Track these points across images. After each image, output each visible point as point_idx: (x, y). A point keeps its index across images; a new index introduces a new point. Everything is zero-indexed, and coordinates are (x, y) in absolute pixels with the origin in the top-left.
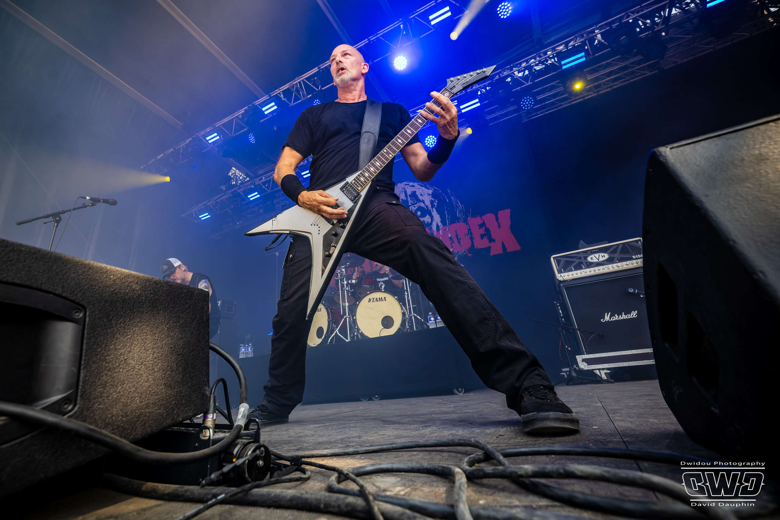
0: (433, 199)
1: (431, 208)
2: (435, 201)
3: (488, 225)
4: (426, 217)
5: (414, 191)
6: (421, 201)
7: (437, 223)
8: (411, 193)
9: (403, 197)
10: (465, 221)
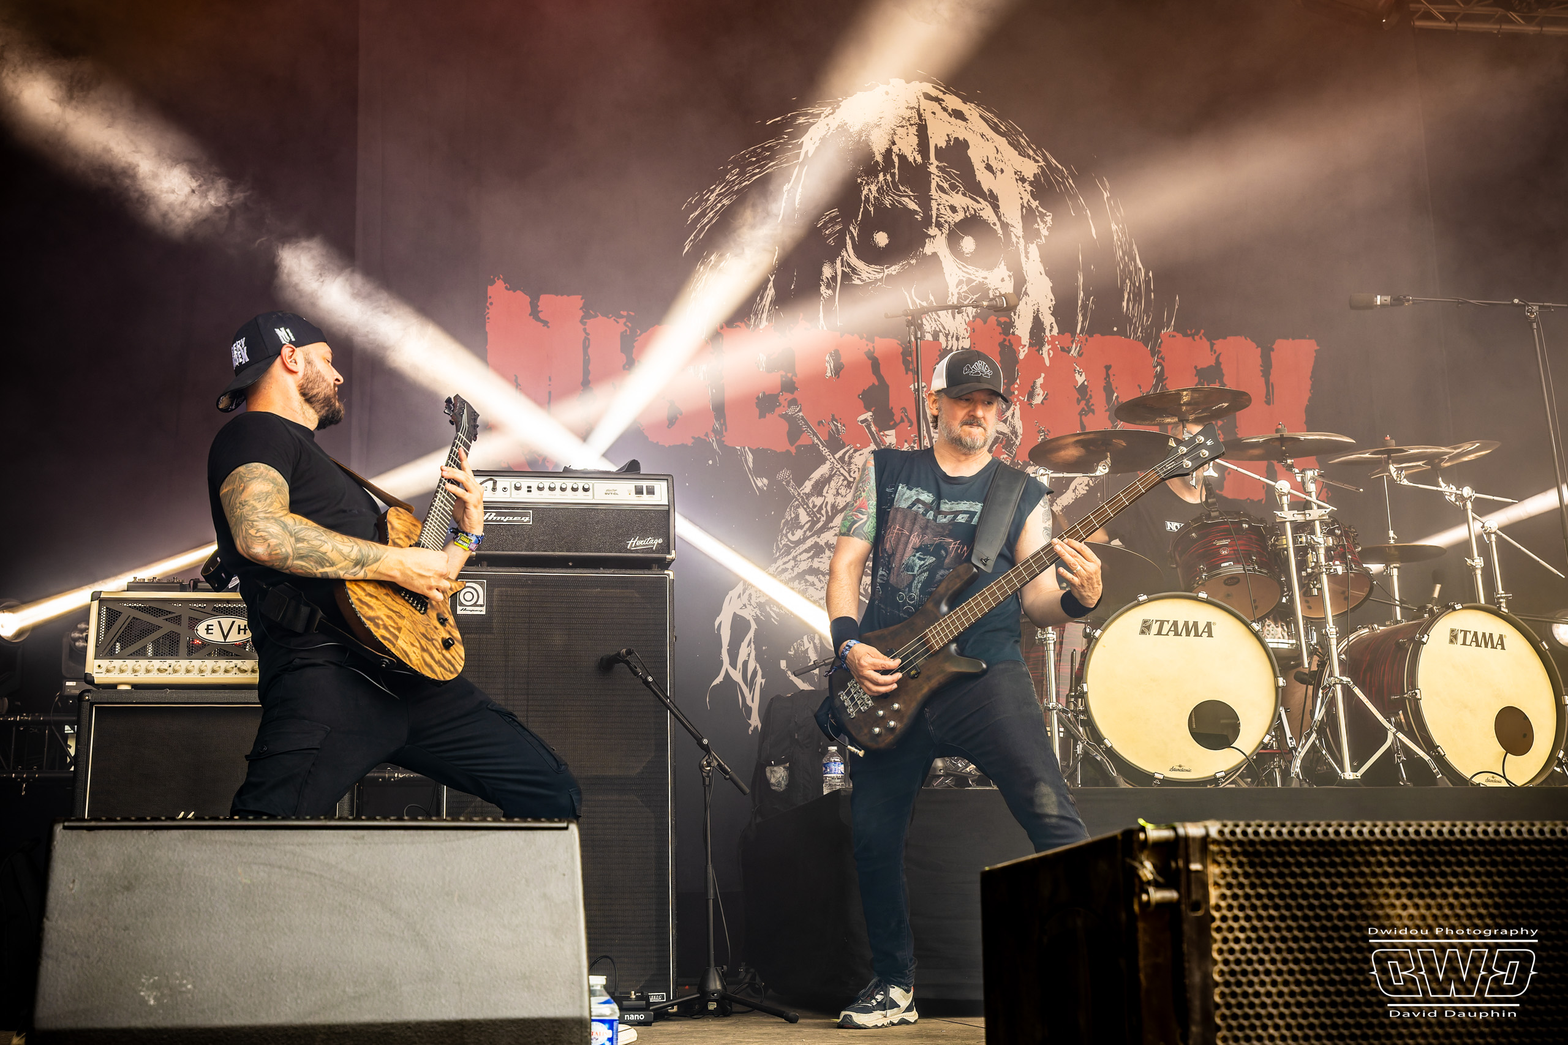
0: (1035, 204)
1: (1022, 241)
2: (1042, 216)
5: (961, 138)
6: (982, 194)
7: (1038, 311)
8: (948, 142)
9: (908, 146)
10: (1151, 338)
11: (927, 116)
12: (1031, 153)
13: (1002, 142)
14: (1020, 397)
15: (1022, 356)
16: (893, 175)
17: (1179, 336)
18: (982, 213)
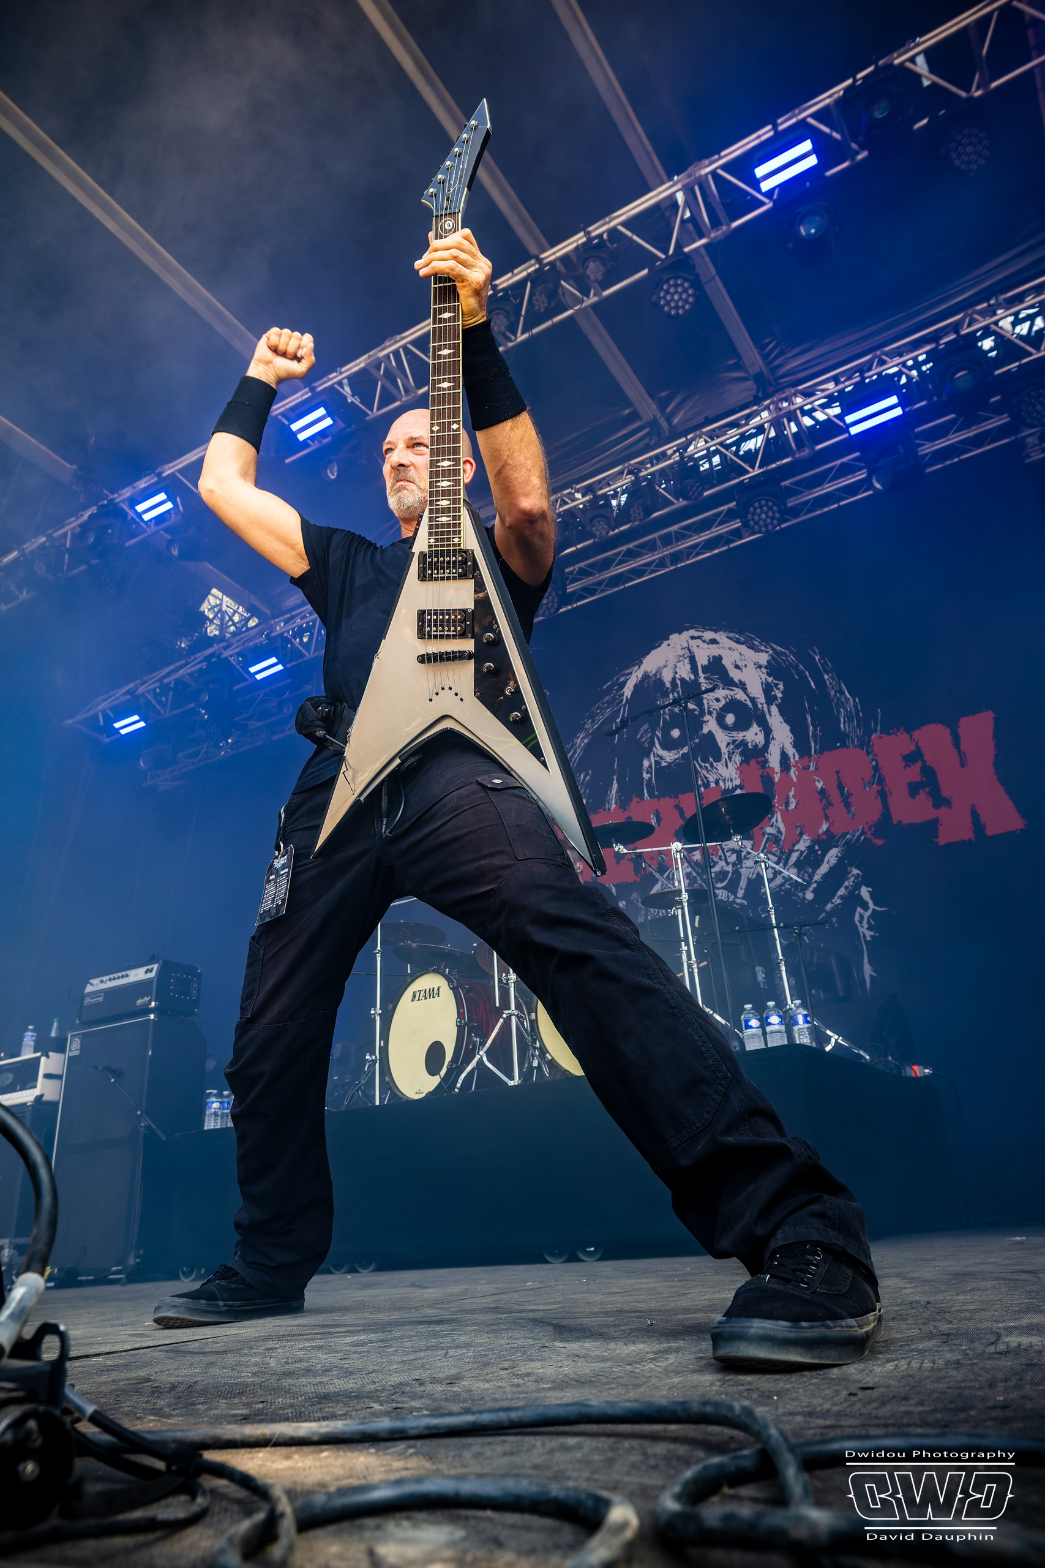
0: (770, 679)
2: (776, 685)
3: (930, 759)
4: (751, 729)
5: (717, 655)
6: (735, 685)
7: (783, 747)
8: (709, 660)
9: (685, 671)
10: (865, 744)
11: (694, 649)
12: (763, 648)
13: (743, 648)
14: (780, 807)
15: (776, 780)
16: (678, 693)
17: (885, 736)
18: (736, 697)
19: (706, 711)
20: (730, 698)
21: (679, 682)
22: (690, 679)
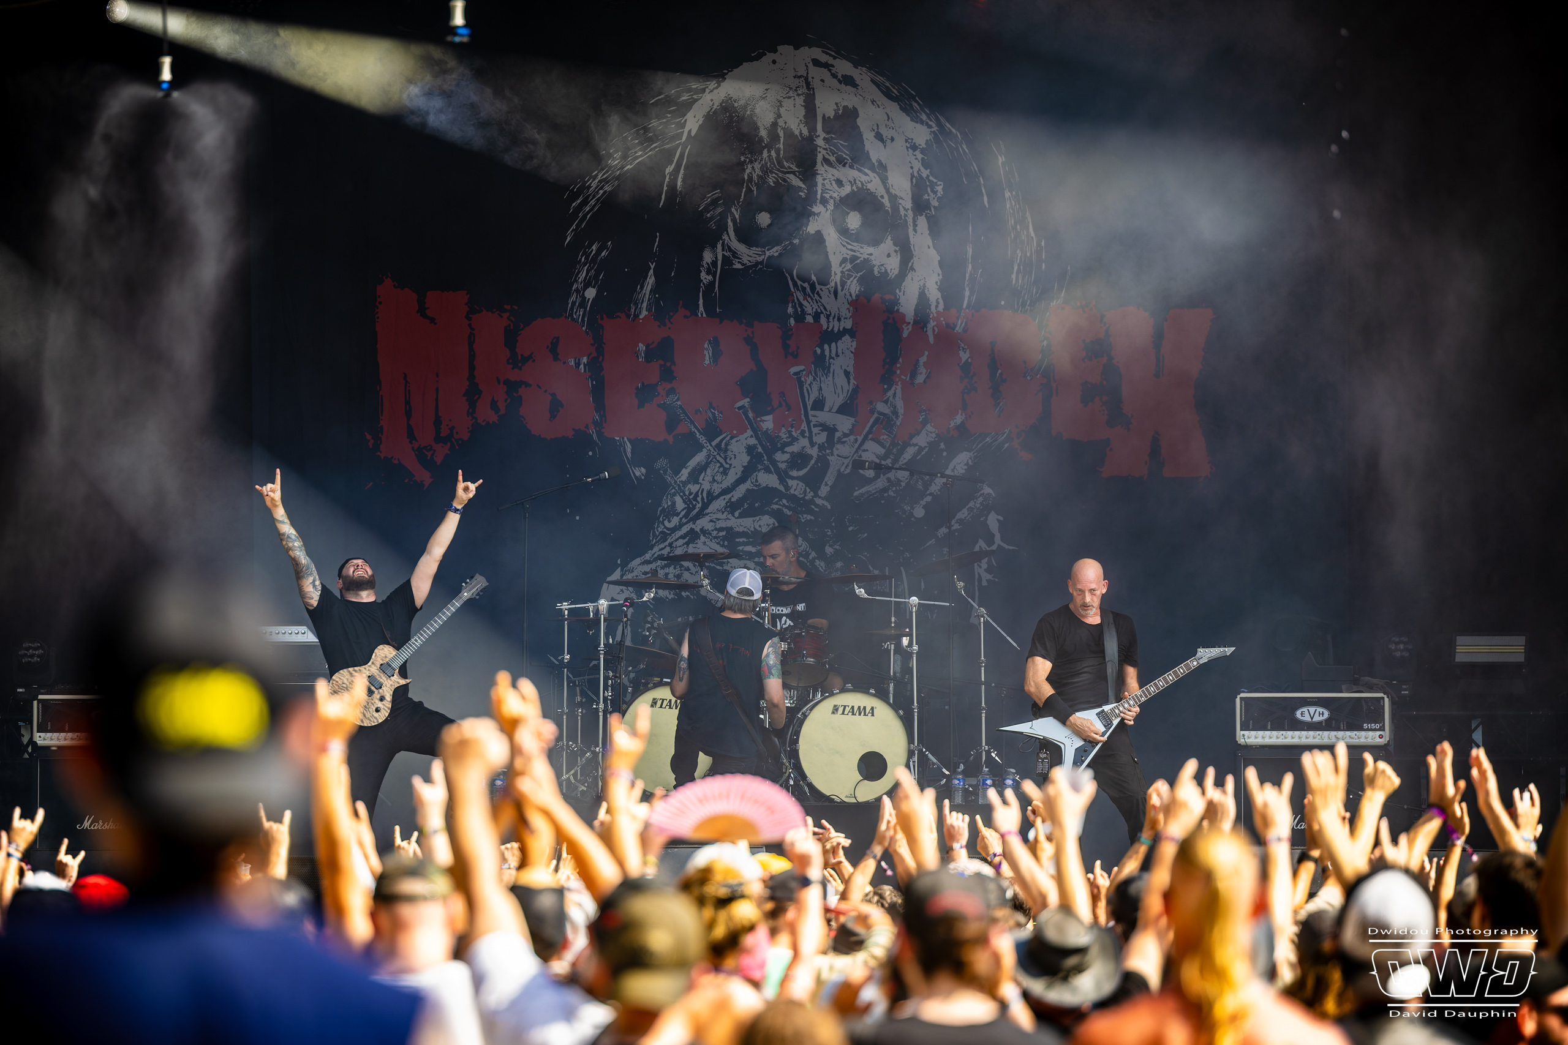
0: (925, 173)
1: (910, 213)
2: (933, 185)
4: (882, 245)
5: (850, 106)
6: (870, 165)
7: (924, 284)
8: (837, 111)
9: (794, 118)
11: (816, 85)
12: (924, 118)
13: (893, 108)
14: (903, 377)
15: (906, 334)
16: (778, 151)
17: (1069, 308)
18: (869, 186)
19: (819, 197)
20: (860, 185)
21: (781, 134)
22: (801, 134)
